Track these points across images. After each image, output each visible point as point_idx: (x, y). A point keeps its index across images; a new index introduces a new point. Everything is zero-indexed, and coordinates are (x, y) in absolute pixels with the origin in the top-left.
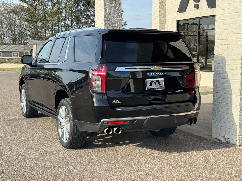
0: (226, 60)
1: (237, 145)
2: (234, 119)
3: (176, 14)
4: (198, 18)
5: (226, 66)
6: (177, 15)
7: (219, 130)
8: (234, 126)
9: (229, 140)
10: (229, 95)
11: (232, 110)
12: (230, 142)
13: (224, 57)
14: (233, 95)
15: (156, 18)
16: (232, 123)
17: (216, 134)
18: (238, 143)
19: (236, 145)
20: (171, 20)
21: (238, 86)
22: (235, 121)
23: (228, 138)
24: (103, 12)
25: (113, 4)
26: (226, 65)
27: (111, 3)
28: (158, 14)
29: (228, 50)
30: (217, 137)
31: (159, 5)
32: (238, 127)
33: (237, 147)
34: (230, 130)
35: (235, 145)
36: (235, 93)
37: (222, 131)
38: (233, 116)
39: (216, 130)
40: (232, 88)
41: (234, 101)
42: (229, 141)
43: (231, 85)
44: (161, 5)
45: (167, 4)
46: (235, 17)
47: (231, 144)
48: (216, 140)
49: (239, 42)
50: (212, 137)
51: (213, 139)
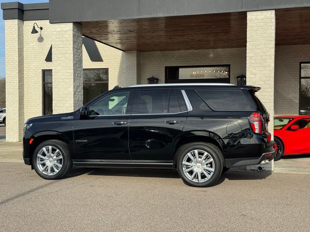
1: (272, 170)
3: (41, 62)
6: (43, 64)
9: (264, 168)
12: (265, 170)
15: (11, 64)
17: (251, 166)
20: (34, 68)
23: (264, 167)
24: (73, 61)
27: (77, 52)
28: (17, 60)
30: (252, 169)
31: (17, 49)
33: (272, 172)
35: (270, 171)
42: (264, 169)
44: (20, 50)
45: (24, 49)
46: (266, 80)
47: (266, 171)
48: (251, 171)
49: (271, 98)
50: (246, 170)
51: (248, 171)
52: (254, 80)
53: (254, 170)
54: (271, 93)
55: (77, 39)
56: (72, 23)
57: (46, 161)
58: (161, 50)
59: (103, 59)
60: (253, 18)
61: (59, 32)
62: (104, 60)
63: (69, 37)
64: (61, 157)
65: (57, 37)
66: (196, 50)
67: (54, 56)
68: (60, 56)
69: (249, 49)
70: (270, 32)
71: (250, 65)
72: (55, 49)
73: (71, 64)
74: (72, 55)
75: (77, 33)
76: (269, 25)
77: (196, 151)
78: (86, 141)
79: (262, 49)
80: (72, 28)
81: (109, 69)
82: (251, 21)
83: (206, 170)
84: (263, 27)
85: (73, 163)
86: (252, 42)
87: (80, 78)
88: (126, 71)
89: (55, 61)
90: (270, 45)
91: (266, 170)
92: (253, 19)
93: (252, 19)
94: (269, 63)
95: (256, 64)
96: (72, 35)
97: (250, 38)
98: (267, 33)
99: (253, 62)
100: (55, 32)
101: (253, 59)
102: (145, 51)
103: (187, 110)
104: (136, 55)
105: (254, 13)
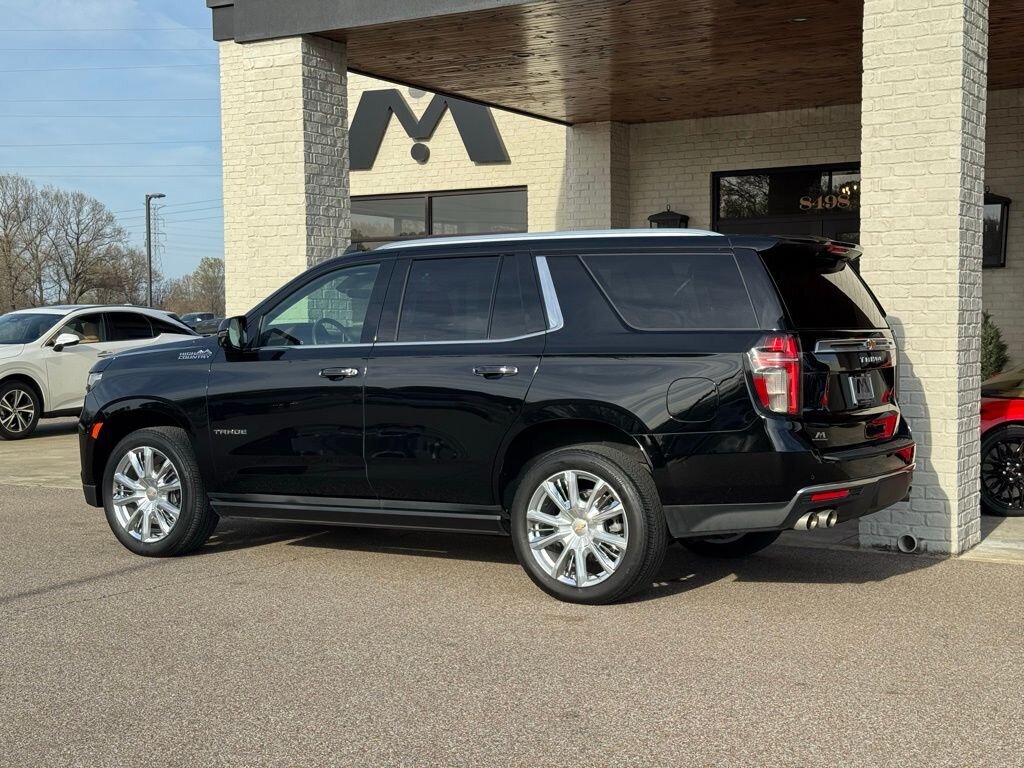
0: (905, 326)
1: (951, 551)
2: (938, 485)
4: (427, 196)
5: (904, 342)
7: (886, 521)
8: (942, 502)
9: (923, 543)
10: (920, 420)
11: (932, 460)
12: (926, 550)
13: (898, 319)
14: (931, 420)
16: (932, 496)
17: (875, 532)
18: (954, 548)
19: (950, 553)
21: (949, 394)
22: (941, 489)
23: (921, 539)
24: (303, 164)
25: (326, 136)
26: (906, 340)
27: (322, 134)
29: (910, 298)
30: (878, 542)
32: (954, 505)
33: (953, 558)
34: (926, 517)
35: (946, 554)
36: (942, 413)
37: (899, 523)
38: (936, 477)
39: (875, 524)
40: (928, 402)
41: (939, 435)
42: (923, 547)
43: (926, 393)
46: (930, 213)
47: (931, 554)
48: (876, 551)
49: (949, 279)
50: (858, 545)
51: (865, 550)
52: (886, 213)
53: (886, 548)
54: (949, 259)
55: (322, 90)
56: (300, 39)
57: (138, 495)
58: (695, 116)
59: (510, 153)
61: (264, 70)
62: (512, 159)
64: (177, 484)
65: (259, 87)
68: (266, 151)
69: (872, 98)
70: (947, 29)
71: (873, 157)
73: (300, 176)
74: (301, 146)
75: (322, 72)
77: (570, 477)
78: (243, 432)
79: (919, 94)
80: (301, 54)
81: (529, 188)
83: (603, 544)
84: (920, 11)
85: (211, 503)
86: (879, 72)
87: (338, 223)
88: (577, 194)
90: (949, 78)
91: (929, 549)
94: (944, 148)
95: (894, 151)
96: (301, 78)
97: (875, 57)
98: (934, 31)
99: (886, 143)
100: (253, 72)
101: (886, 133)
102: (644, 121)
103: (547, 326)
104: (609, 137)
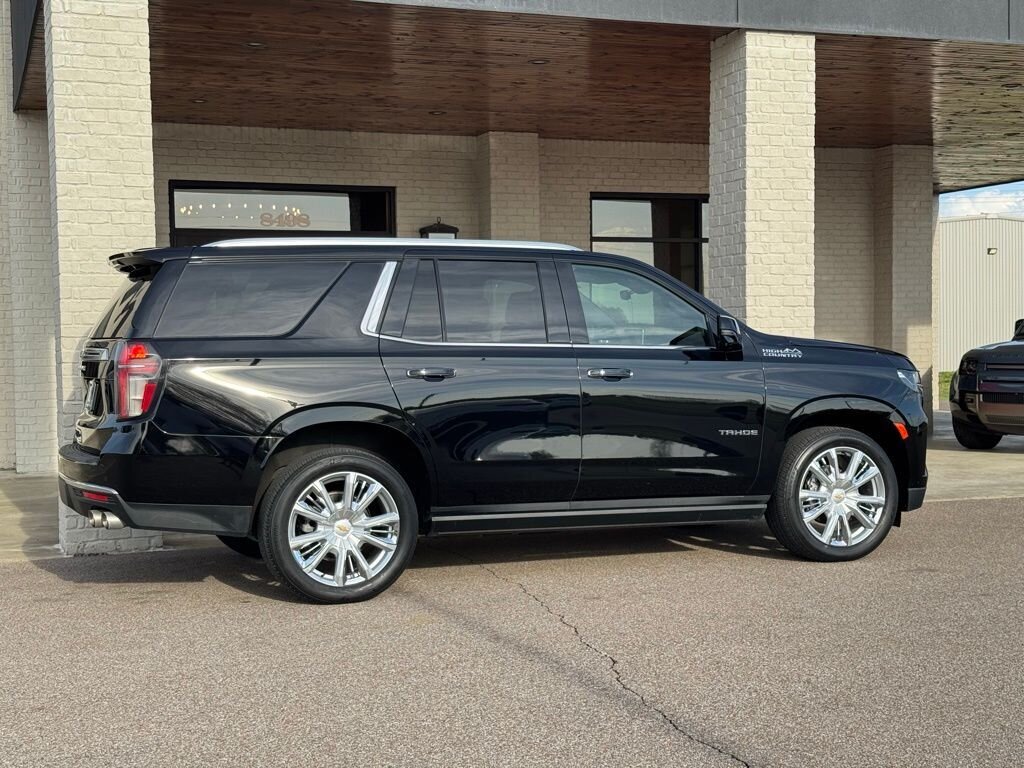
54: (808, 277)
60: (764, 51)
63: (135, 44)
66: (282, 130)
67: (66, 115)
69: (753, 146)
70: (804, 100)
71: (756, 193)
72: (68, 85)
73: (145, 153)
76: (802, 77)
79: (785, 148)
82: (756, 62)
86: (759, 125)
89: (69, 136)
90: (806, 138)
92: (763, 55)
93: (759, 54)
94: (804, 192)
95: (769, 190)
97: (754, 113)
98: (796, 100)
99: (764, 184)
100: (68, 16)
101: (763, 175)
105: (765, 36)
